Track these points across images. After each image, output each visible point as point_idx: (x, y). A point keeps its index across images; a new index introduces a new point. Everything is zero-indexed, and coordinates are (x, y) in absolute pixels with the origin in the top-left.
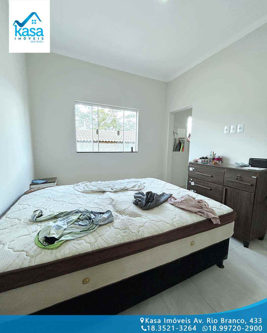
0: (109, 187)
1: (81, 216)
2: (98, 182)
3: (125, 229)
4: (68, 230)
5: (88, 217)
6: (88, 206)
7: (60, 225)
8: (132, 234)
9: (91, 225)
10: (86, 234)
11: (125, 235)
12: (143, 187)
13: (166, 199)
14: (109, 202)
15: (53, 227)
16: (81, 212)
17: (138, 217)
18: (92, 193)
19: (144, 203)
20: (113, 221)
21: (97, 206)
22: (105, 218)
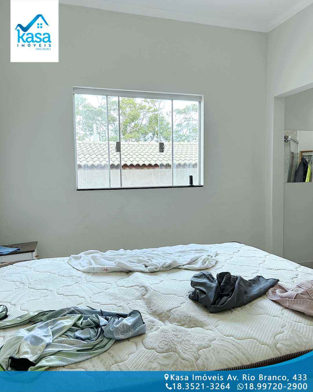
0: (140, 261)
1: (79, 319)
2: (118, 251)
3: (167, 351)
4: (54, 346)
5: (94, 321)
6: (96, 301)
7: (39, 336)
8: (182, 363)
9: (99, 340)
10: (89, 357)
11: (168, 364)
12: (213, 263)
13: (262, 290)
14: (138, 294)
15: (26, 339)
16: (80, 312)
17: (197, 328)
18: (105, 275)
19: (213, 296)
20: (144, 334)
21: (114, 302)
22: (127, 325)
